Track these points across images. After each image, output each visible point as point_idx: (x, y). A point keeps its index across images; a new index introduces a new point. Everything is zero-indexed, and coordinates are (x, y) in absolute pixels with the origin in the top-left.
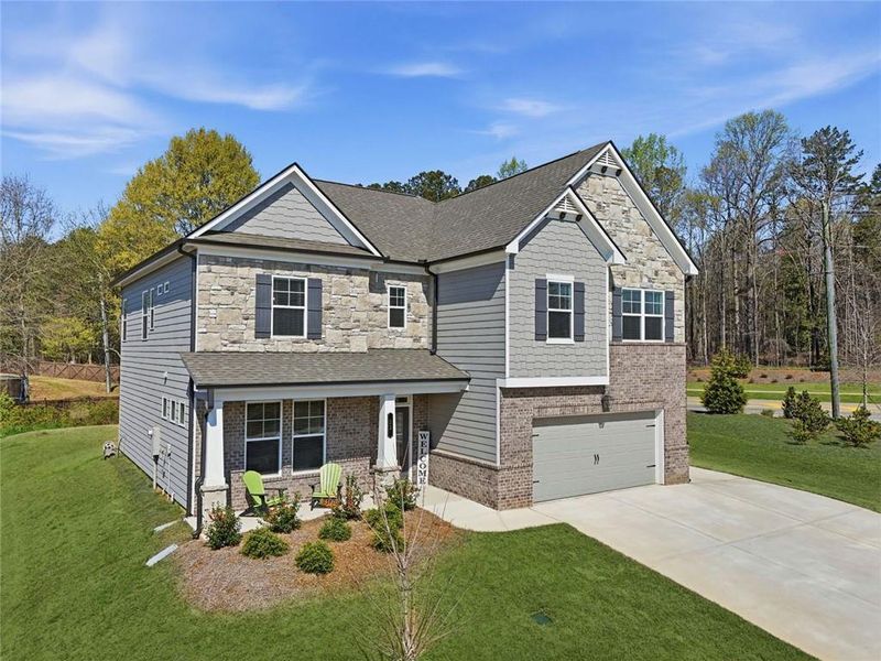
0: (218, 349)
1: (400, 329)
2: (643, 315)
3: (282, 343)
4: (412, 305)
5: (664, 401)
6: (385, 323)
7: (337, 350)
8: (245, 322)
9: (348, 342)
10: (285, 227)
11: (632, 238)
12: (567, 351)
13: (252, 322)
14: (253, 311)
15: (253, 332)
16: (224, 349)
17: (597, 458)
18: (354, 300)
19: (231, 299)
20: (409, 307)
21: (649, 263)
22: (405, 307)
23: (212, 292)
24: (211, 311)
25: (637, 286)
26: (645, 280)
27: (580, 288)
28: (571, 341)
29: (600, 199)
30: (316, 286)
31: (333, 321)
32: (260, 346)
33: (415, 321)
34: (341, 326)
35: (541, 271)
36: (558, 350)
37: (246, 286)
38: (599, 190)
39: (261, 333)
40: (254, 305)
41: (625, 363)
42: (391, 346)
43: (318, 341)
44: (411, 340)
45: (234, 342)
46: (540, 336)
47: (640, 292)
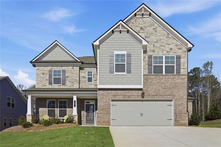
0: (41, 88)
1: (90, 83)
2: (164, 65)
3: (56, 86)
4: (94, 76)
5: (174, 96)
6: (86, 81)
7: (70, 88)
8: (47, 81)
9: (73, 85)
10: (56, 58)
11: (157, 38)
12: (123, 77)
13: (48, 81)
14: (48, 79)
15: (48, 83)
16: (42, 87)
17: (142, 114)
18: (75, 75)
19: (43, 76)
20: (93, 76)
21: (167, 46)
22: (92, 77)
23: (39, 74)
24: (39, 79)
25: (161, 55)
26: (165, 52)
27: (129, 56)
28: (125, 73)
29: (142, 26)
30: (64, 71)
31: (69, 80)
32: (50, 87)
33: (95, 80)
34: (71, 81)
35: (112, 51)
36: (120, 76)
37: (47, 72)
38: (141, 23)
39: (50, 83)
40: (48, 77)
41: (154, 82)
42: (88, 87)
43: (65, 85)
44: (94, 86)
45: (44, 86)
46: (111, 72)
47: (162, 57)
